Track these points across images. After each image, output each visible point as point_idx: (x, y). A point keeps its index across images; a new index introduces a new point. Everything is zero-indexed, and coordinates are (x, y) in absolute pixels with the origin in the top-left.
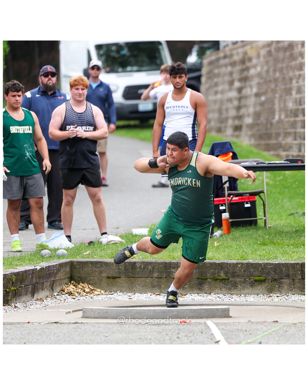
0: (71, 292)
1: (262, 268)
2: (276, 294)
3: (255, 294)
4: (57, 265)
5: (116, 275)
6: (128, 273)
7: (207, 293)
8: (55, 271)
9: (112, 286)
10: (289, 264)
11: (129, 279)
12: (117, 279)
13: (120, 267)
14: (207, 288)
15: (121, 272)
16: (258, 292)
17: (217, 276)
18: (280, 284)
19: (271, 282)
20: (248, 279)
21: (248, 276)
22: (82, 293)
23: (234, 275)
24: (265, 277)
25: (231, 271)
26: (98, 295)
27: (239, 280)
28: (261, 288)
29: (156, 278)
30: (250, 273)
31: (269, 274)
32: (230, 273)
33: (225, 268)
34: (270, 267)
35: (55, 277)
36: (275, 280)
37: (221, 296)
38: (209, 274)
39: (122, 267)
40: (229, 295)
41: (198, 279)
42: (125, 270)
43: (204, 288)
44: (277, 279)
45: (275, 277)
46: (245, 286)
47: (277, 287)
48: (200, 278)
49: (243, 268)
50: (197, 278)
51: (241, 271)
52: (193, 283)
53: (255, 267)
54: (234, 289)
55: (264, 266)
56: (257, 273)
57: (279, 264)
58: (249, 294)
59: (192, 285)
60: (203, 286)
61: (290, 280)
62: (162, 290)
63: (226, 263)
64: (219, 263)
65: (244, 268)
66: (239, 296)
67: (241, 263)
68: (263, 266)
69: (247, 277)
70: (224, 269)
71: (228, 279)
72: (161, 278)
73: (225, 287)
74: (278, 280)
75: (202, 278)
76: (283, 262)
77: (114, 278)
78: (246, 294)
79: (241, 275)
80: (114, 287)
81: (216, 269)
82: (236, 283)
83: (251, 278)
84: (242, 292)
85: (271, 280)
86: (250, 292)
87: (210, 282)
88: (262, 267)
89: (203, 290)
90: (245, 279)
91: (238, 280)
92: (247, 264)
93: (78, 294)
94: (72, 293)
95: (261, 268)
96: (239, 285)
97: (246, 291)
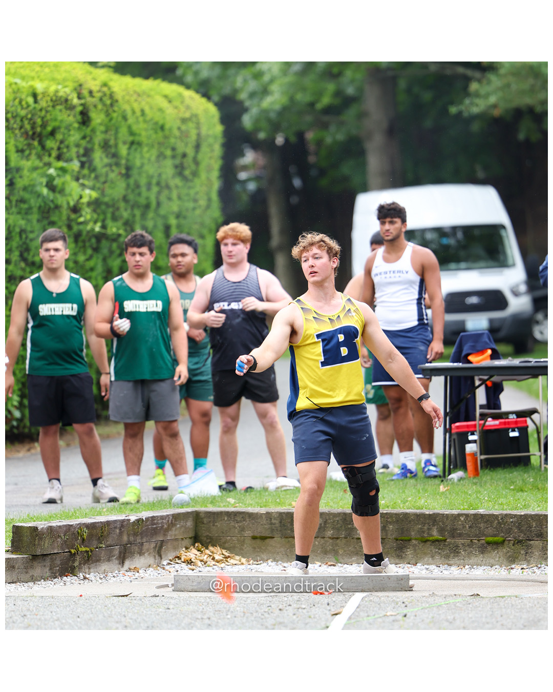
0: (191, 560)
1: (499, 523)
2: (521, 565)
3: (488, 565)
4: (168, 515)
5: (267, 534)
6: (285, 530)
7: (410, 563)
8: (165, 526)
9: (260, 551)
10: (541, 515)
11: (287, 540)
12: (268, 541)
13: (273, 521)
14: (410, 556)
15: (275, 529)
16: (492, 561)
17: (426, 535)
18: (528, 549)
19: (513, 545)
20: (476, 541)
21: (476, 536)
22: (208, 563)
23: (454, 533)
24: (503, 537)
25: (448, 528)
26: (235, 564)
27: (462, 541)
28: (498, 555)
29: (330, 538)
30: (480, 530)
31: (510, 532)
32: (447, 530)
33: (440, 521)
34: (511, 520)
35: (165, 535)
36: (520, 542)
37: (433, 567)
38: (413, 531)
39: (275, 521)
40: (446, 566)
41: (397, 540)
42: (280, 526)
43: (406, 555)
44: (522, 541)
45: (519, 536)
46: (471, 552)
47: (522, 553)
48: (400, 538)
49: (469, 522)
50: (395, 539)
51: (464, 527)
52: (388, 546)
53: (488, 521)
54: (454, 556)
55: (502, 519)
56: (490, 531)
57: (526, 516)
58: (478, 565)
59: (387, 550)
60: (404, 552)
61: (543, 542)
62: (340, 557)
63: (442, 514)
64: (430, 515)
65: (470, 523)
66: (462, 567)
67: (464, 514)
68: (500, 519)
69: (475, 537)
70: (438, 524)
71: (445, 540)
72: (337, 538)
73: (439, 554)
74: (524, 541)
75: (403, 538)
76: (533, 513)
77: (263, 538)
78: (472, 566)
79: (466, 534)
80: (263, 553)
81: (425, 524)
82: (457, 546)
83: (481, 538)
84: (466, 561)
85: (512, 542)
86: (479, 561)
87: (415, 545)
88: (498, 520)
89: (404, 558)
90: (471, 540)
91: (460, 541)
92: (475, 515)
93: (203, 563)
94: (192, 562)
95: (496, 522)
96: (461, 551)
97: (473, 560)
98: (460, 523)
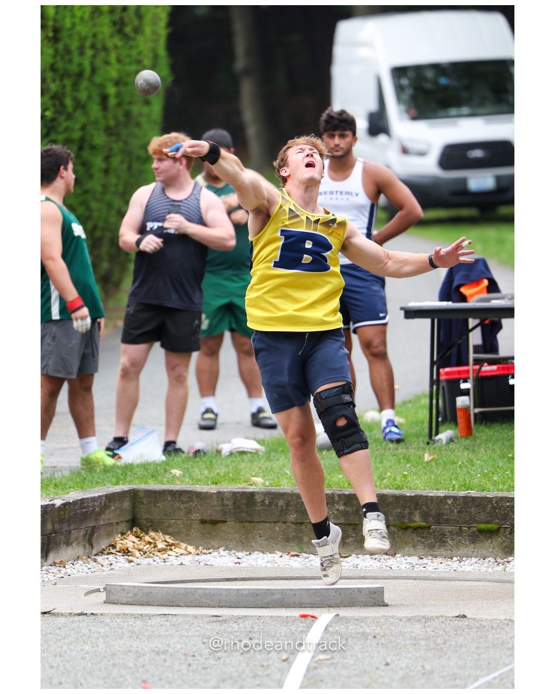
0: (127, 549)
1: (493, 507)
3: (480, 556)
5: (218, 517)
6: (240, 512)
8: (97, 509)
9: (210, 537)
11: (242, 524)
12: (219, 525)
13: (225, 502)
15: (228, 511)
16: (484, 552)
17: (407, 521)
19: (510, 533)
20: (466, 528)
21: (466, 522)
22: (149, 552)
23: (440, 519)
24: (498, 524)
25: (433, 512)
26: (180, 555)
27: (450, 528)
28: (492, 545)
29: (293, 523)
30: (471, 516)
31: (506, 518)
32: (432, 515)
33: (423, 505)
34: (508, 504)
35: (97, 520)
37: (414, 559)
38: (392, 516)
39: (228, 502)
40: (430, 557)
42: (234, 508)
46: (460, 541)
49: (457, 505)
51: (452, 512)
53: (480, 504)
54: (440, 546)
55: (496, 502)
56: (482, 516)
58: (467, 557)
62: (303, 545)
63: (425, 496)
64: (411, 497)
65: (459, 507)
66: (449, 559)
67: (452, 497)
68: (494, 502)
69: (464, 524)
70: (421, 508)
71: (429, 527)
72: (301, 523)
73: (423, 543)
77: (214, 522)
78: (462, 557)
79: (453, 520)
80: (213, 539)
81: (405, 507)
82: (443, 535)
83: (472, 525)
84: (454, 552)
85: (509, 530)
86: (469, 552)
87: (394, 532)
88: (492, 504)
90: (460, 528)
91: (447, 528)
92: (465, 498)
93: (142, 553)
94: (129, 552)
95: (490, 506)
96: (449, 539)
97: (463, 551)
98: (447, 507)
